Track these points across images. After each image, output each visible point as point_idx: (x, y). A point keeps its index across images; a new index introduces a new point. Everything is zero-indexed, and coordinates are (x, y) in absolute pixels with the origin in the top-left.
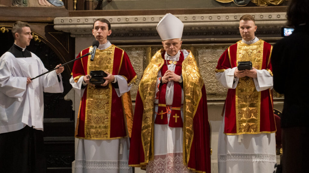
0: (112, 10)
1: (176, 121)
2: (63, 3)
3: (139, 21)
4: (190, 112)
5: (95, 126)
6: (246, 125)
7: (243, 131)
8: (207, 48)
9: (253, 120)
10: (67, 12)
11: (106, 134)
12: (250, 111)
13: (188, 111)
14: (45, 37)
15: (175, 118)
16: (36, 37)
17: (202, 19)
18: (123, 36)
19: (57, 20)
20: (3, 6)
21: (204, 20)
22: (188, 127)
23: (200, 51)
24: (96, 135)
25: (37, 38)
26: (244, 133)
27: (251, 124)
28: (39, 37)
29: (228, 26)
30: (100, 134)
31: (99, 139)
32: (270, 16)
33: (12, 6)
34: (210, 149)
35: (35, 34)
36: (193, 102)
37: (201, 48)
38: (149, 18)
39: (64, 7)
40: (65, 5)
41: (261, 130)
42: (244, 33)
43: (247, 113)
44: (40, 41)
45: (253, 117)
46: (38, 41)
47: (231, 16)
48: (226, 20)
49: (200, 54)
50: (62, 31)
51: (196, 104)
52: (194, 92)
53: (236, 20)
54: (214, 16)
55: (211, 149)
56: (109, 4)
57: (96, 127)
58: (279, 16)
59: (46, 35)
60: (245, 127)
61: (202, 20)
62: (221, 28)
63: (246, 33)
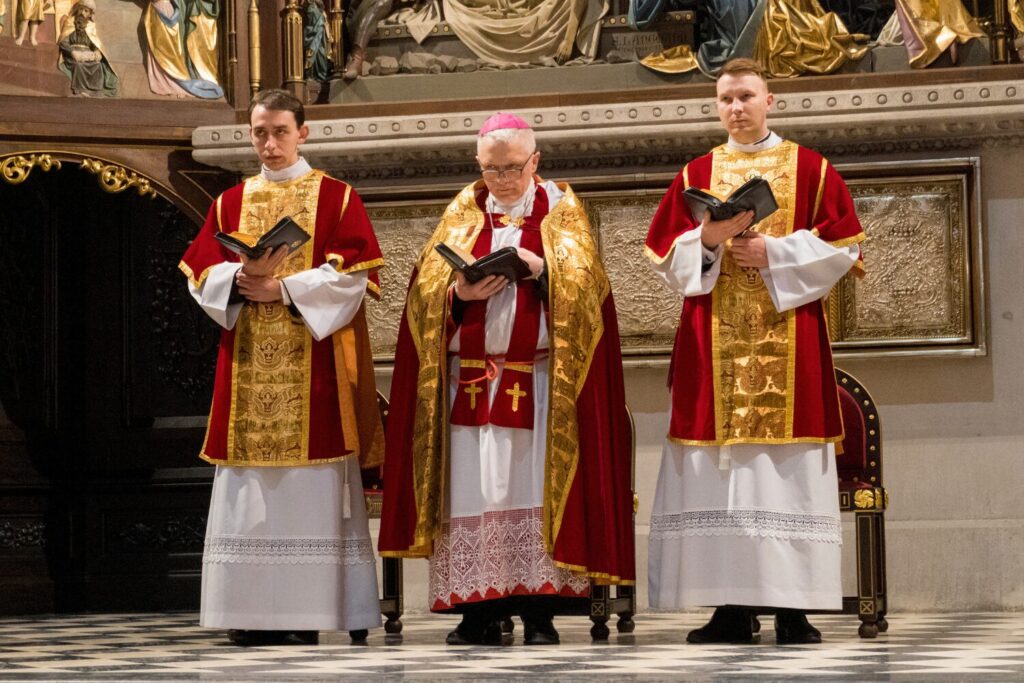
0: (357, 103)
1: (515, 408)
2: (220, 91)
3: (428, 130)
4: (566, 379)
5: (259, 421)
6: (747, 415)
7: (737, 434)
8: (626, 202)
9: (768, 400)
10: (231, 114)
11: (298, 447)
12: (763, 367)
13: (562, 376)
14: (170, 185)
15: (511, 397)
16: (143, 184)
17: (609, 118)
18: (387, 178)
19: (201, 135)
20: (44, 94)
21: (616, 119)
22: (560, 427)
23: (605, 214)
24: (264, 453)
25: (147, 187)
26: (741, 440)
27: (763, 411)
28: (152, 184)
29: (683, 135)
30: (277, 447)
31: (274, 464)
32: (807, 103)
33: (71, 95)
34: (631, 494)
35: (139, 176)
36: (575, 350)
37: (608, 202)
38: (456, 120)
39: (224, 100)
40: (226, 94)
41: (797, 433)
42: (734, 117)
43: (752, 373)
44: (154, 195)
45: (770, 387)
46: (149, 194)
47: (692, 106)
48: (679, 117)
49: (606, 220)
50: (218, 168)
51: (585, 357)
52: (578, 318)
53: (706, 116)
54: (644, 109)
55: (635, 496)
56: (348, 88)
57: (263, 426)
58: (831, 101)
59: (171, 179)
60: (745, 420)
61: (607, 121)
62: (664, 142)
63: (739, 113)
